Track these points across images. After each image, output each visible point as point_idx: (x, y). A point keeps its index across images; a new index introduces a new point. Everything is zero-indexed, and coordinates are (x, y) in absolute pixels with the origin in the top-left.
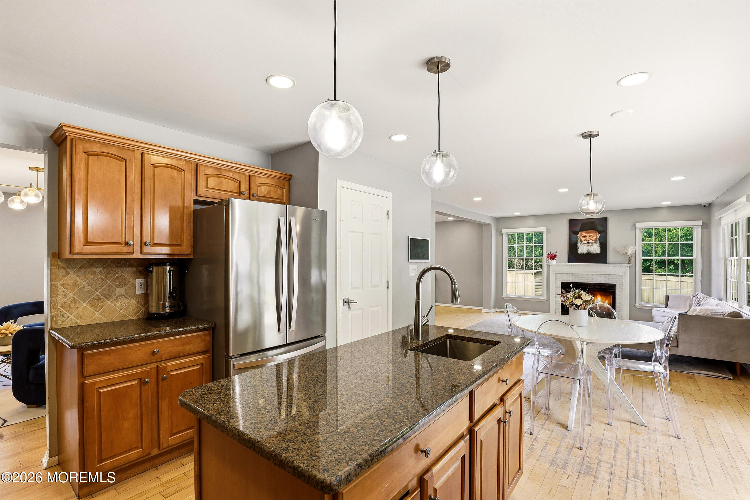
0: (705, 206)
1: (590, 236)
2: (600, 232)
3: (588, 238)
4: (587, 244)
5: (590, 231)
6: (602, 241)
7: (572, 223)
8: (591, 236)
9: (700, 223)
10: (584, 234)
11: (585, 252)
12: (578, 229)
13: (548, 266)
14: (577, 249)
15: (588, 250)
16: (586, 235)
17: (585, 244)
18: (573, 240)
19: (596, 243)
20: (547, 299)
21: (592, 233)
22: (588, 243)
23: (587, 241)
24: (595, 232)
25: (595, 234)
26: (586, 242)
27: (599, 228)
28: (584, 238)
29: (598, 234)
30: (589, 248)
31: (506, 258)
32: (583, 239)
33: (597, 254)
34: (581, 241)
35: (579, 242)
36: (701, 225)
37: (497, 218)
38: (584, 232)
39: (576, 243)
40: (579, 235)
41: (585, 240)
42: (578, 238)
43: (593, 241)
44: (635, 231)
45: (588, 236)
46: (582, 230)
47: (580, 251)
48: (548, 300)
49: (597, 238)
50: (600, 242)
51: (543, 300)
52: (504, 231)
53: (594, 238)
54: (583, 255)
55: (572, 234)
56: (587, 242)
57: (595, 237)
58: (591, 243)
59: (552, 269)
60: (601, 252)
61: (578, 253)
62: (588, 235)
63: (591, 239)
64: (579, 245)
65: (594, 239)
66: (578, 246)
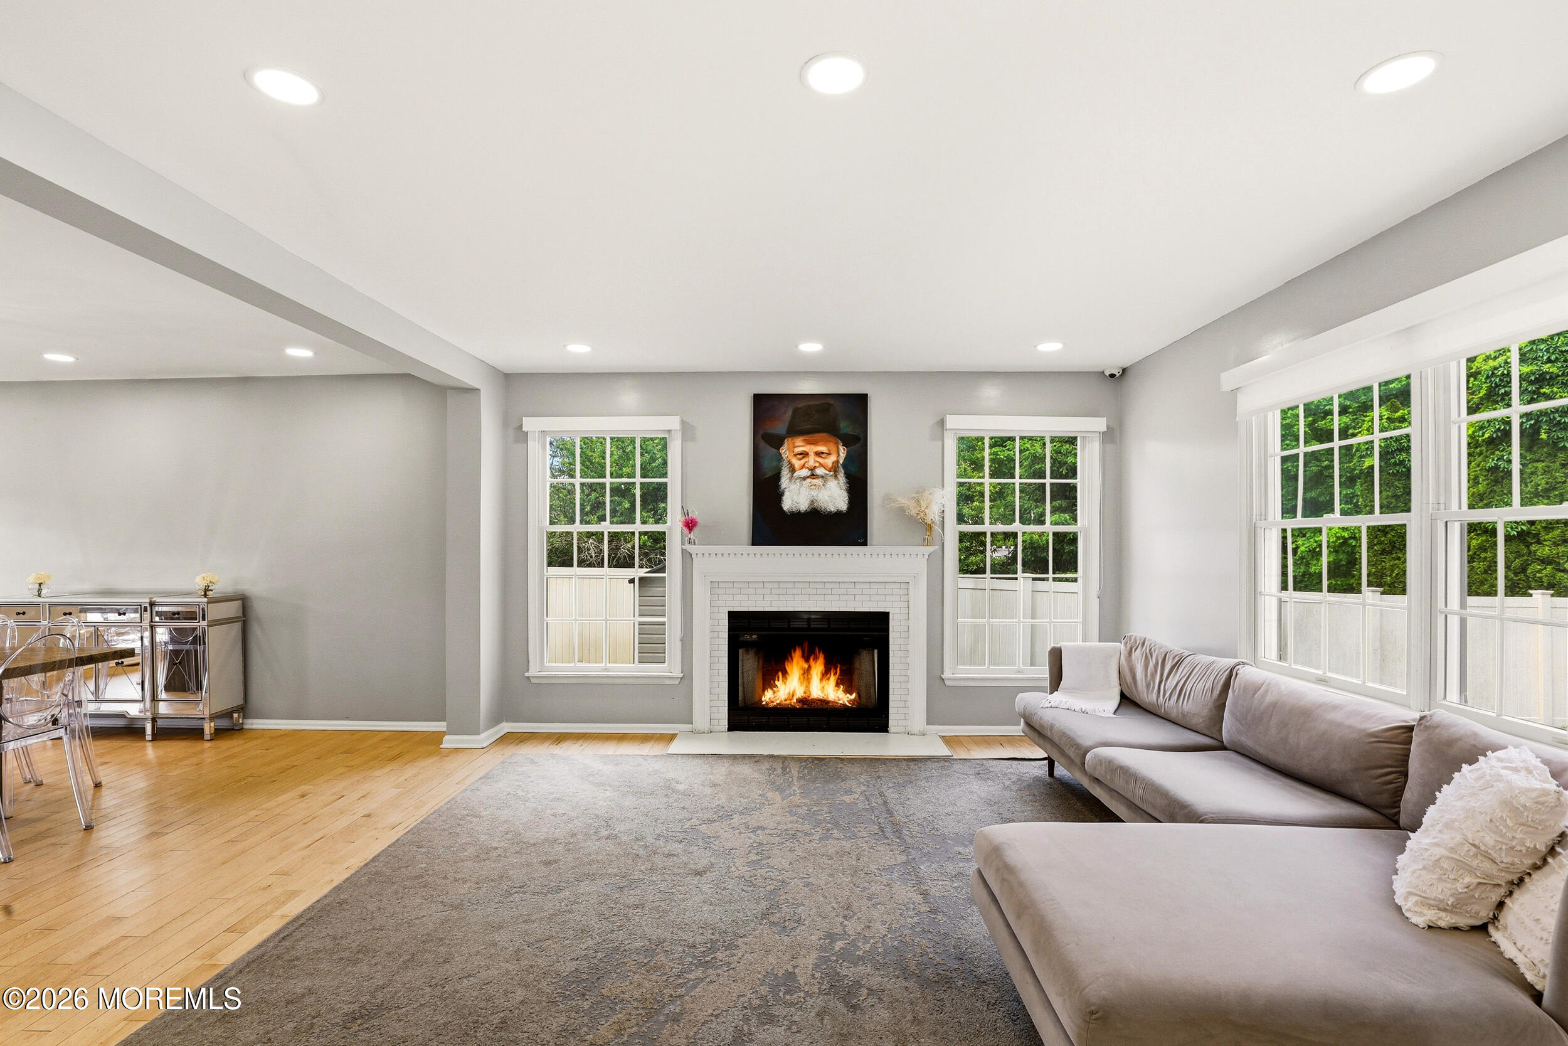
0: (1112, 376)
1: (819, 454)
2: (847, 441)
3: (812, 461)
4: (809, 480)
5: (817, 436)
6: (853, 469)
7: (764, 405)
8: (823, 453)
9: (1100, 424)
10: (799, 444)
11: (803, 506)
12: (780, 428)
13: (687, 556)
14: (778, 496)
15: (812, 502)
16: (806, 449)
17: (805, 478)
18: (768, 465)
19: (836, 476)
20: (681, 675)
21: (825, 442)
22: (813, 476)
23: (810, 470)
24: (833, 438)
25: (833, 447)
26: (805, 472)
27: (845, 427)
28: (800, 459)
29: (841, 448)
30: (814, 493)
31: (541, 529)
32: (797, 463)
33: (839, 514)
34: (793, 470)
35: (785, 473)
36: (1103, 433)
37: (505, 374)
38: (801, 438)
39: (777, 477)
40: (785, 451)
41: (803, 466)
42: (780, 458)
43: (828, 472)
44: (940, 443)
45: (812, 455)
46: (794, 431)
47: (787, 504)
48: (687, 677)
49: (838, 461)
50: (848, 476)
51: (670, 678)
52: (530, 424)
53: (830, 461)
54: (797, 516)
55: (762, 444)
56: (809, 473)
57: (833, 458)
58: (823, 477)
59: (698, 564)
60: (849, 508)
61: (782, 509)
62: (811, 449)
63: (821, 465)
64: (784, 482)
65: (830, 465)
66: (783, 486)
